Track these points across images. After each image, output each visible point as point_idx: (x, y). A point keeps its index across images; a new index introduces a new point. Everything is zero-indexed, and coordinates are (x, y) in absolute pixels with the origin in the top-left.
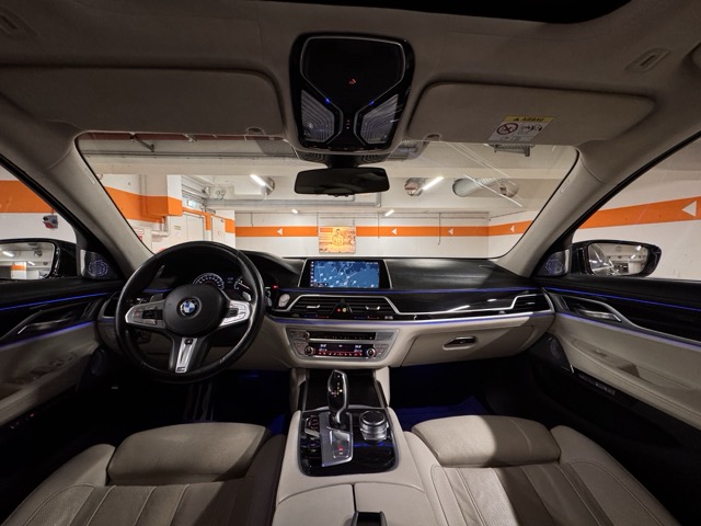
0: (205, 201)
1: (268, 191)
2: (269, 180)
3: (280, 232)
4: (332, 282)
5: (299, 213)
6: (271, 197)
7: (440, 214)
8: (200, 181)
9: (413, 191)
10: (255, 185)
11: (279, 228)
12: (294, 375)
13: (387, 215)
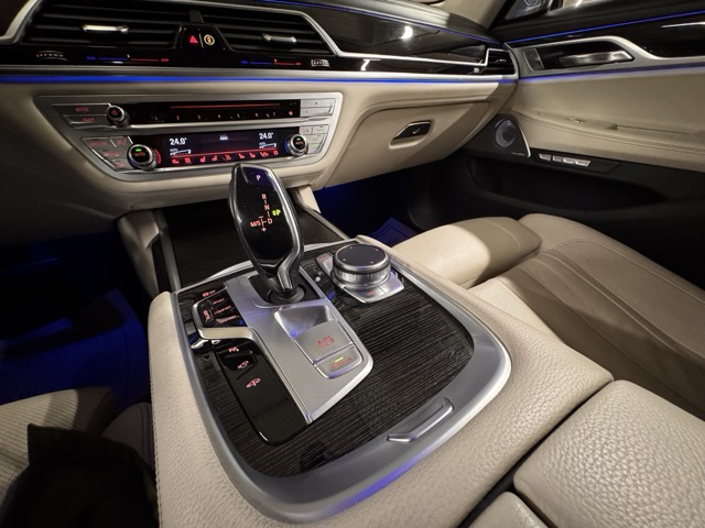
12: (126, 228)
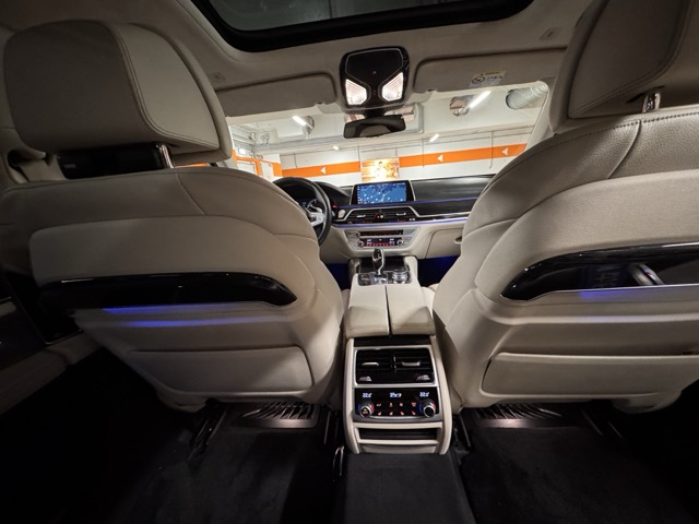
2: (309, 118)
3: (324, 170)
4: (373, 199)
5: (341, 149)
8: (247, 128)
9: (460, 110)
10: (296, 125)
11: (322, 167)
13: (432, 140)
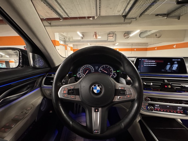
0: (65, 41)
1: (82, 38)
6: (83, 40)
7: (132, 44)
